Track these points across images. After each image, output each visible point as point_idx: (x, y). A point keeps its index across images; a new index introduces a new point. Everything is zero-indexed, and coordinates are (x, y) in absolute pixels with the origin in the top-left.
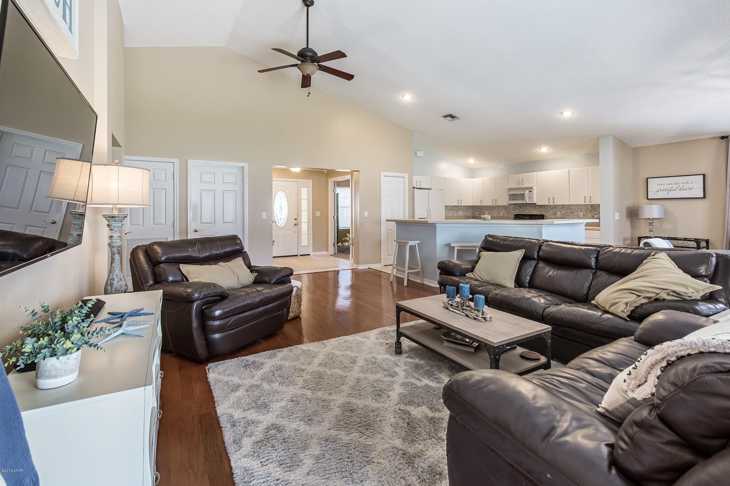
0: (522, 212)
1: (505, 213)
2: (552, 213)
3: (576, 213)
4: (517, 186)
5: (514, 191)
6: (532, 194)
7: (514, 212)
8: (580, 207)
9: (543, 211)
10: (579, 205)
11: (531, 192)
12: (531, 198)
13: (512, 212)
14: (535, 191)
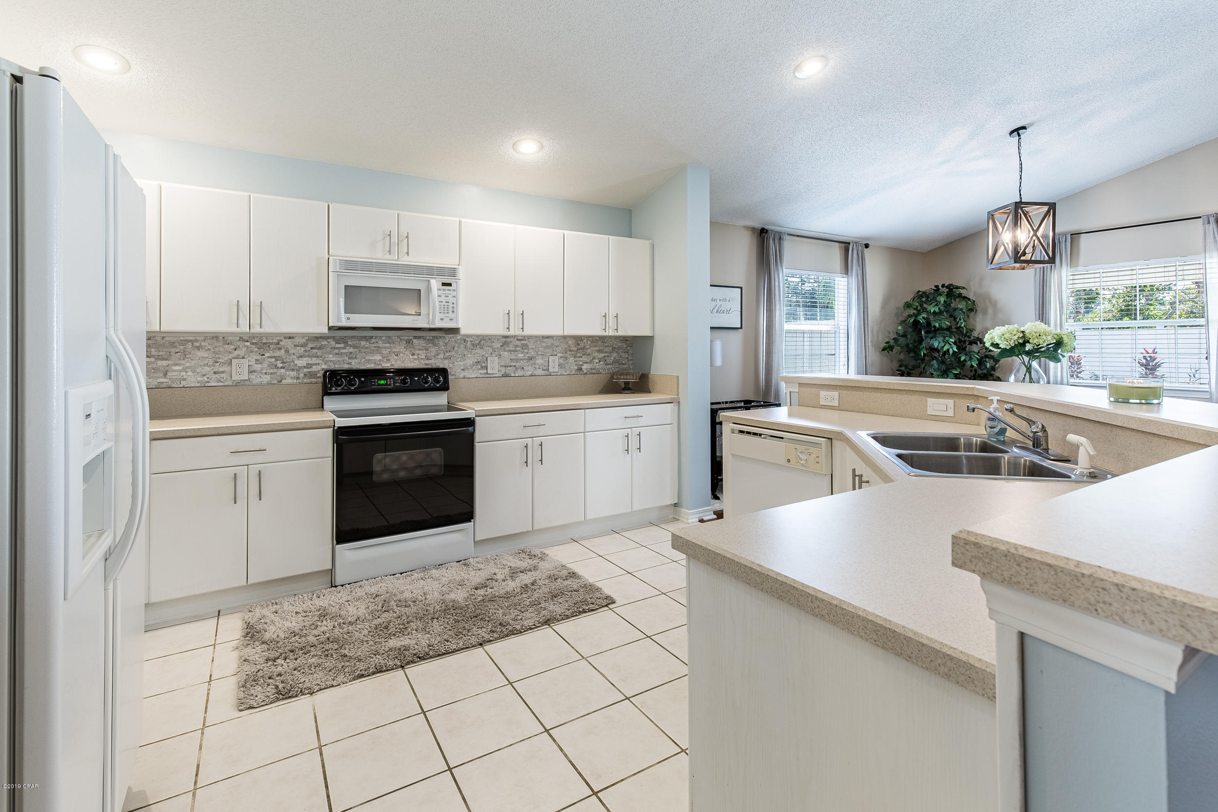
0: (353, 362)
1: (258, 367)
2: (469, 362)
3: (540, 361)
4: (380, 256)
5: (373, 274)
6: (454, 293)
7: (314, 360)
8: (549, 342)
9: (441, 356)
10: (548, 337)
11: (450, 285)
12: (450, 308)
13: (301, 363)
14: (462, 283)
